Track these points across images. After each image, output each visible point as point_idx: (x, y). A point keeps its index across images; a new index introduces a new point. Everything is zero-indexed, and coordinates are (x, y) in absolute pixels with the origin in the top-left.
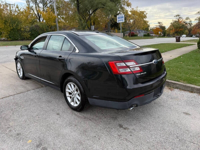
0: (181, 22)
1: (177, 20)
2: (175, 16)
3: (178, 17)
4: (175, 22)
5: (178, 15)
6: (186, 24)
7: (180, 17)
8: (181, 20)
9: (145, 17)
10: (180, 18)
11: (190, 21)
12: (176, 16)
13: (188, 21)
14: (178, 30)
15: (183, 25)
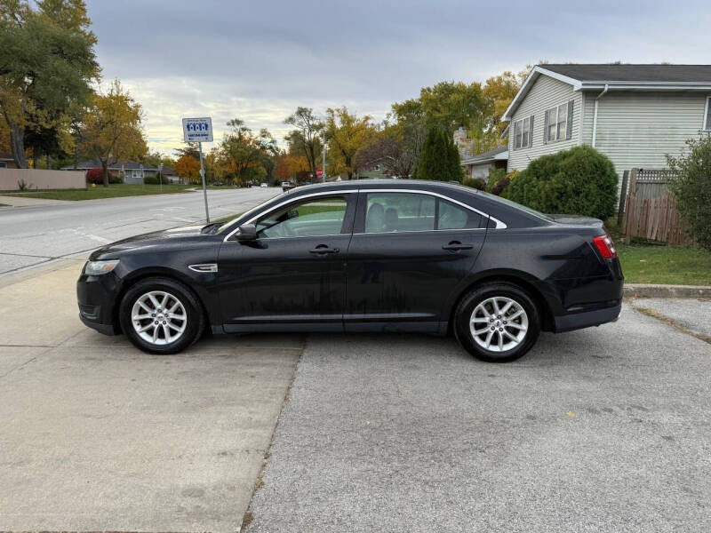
0: (249, 142)
1: (237, 137)
2: (228, 124)
3: (238, 127)
4: (233, 140)
5: (238, 122)
6: (263, 148)
7: (243, 126)
8: (247, 136)
9: (134, 115)
10: (244, 129)
11: (273, 142)
12: (233, 122)
13: (267, 141)
14: (244, 165)
15: (257, 152)
